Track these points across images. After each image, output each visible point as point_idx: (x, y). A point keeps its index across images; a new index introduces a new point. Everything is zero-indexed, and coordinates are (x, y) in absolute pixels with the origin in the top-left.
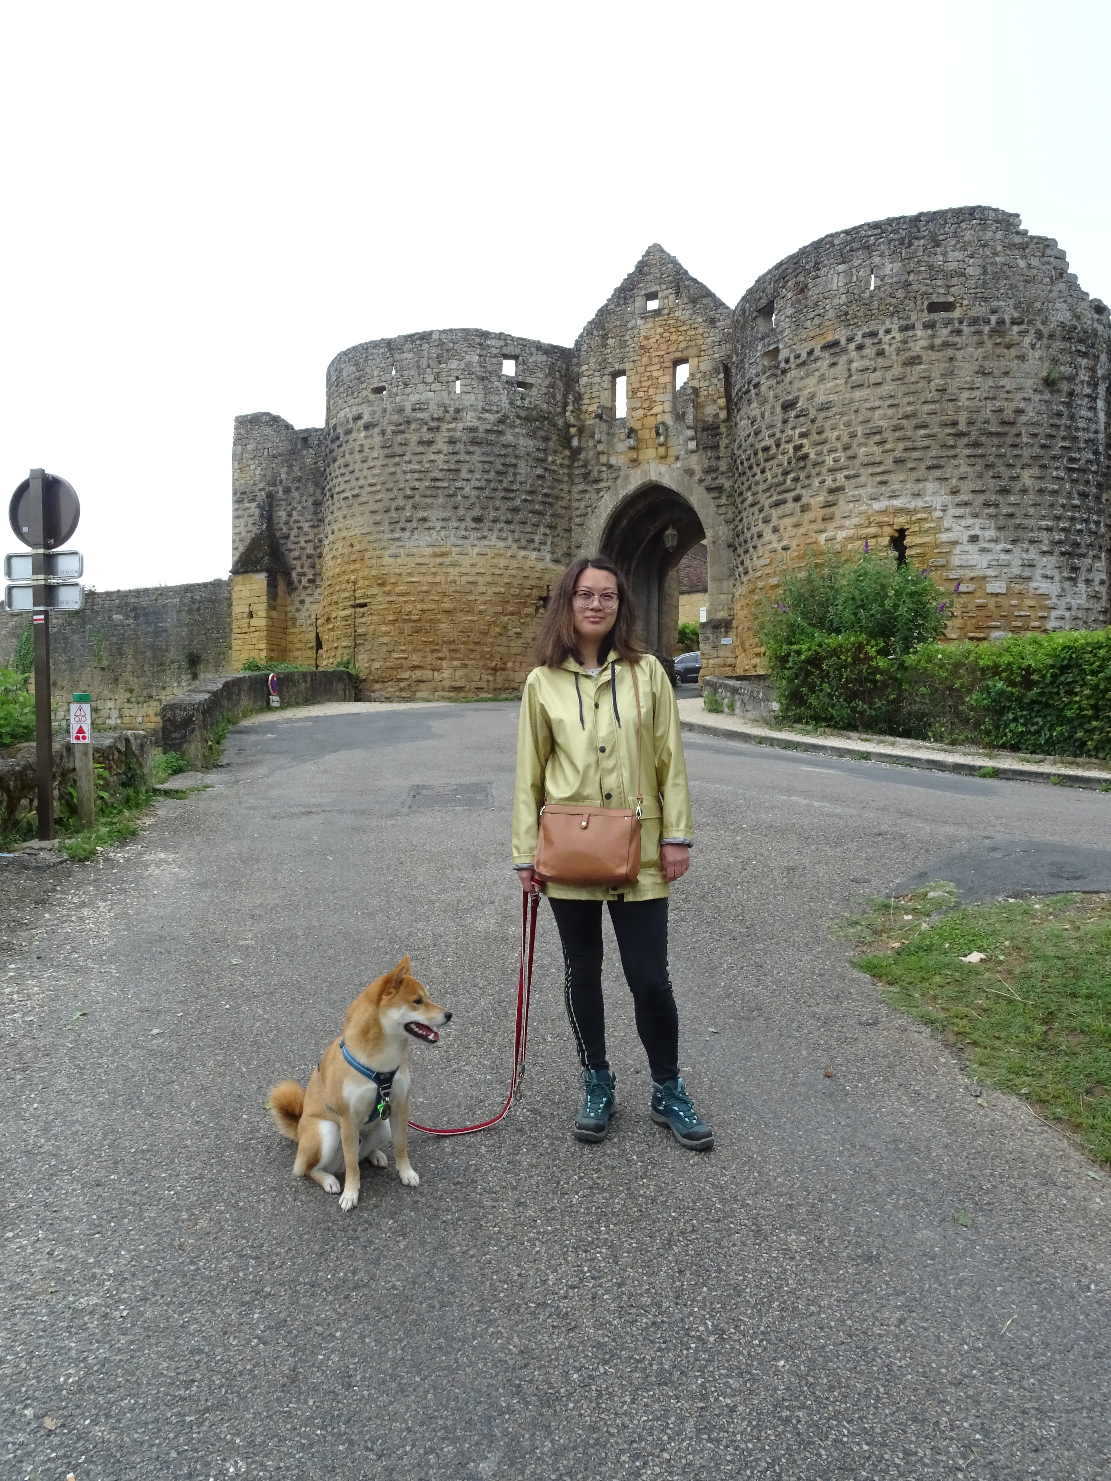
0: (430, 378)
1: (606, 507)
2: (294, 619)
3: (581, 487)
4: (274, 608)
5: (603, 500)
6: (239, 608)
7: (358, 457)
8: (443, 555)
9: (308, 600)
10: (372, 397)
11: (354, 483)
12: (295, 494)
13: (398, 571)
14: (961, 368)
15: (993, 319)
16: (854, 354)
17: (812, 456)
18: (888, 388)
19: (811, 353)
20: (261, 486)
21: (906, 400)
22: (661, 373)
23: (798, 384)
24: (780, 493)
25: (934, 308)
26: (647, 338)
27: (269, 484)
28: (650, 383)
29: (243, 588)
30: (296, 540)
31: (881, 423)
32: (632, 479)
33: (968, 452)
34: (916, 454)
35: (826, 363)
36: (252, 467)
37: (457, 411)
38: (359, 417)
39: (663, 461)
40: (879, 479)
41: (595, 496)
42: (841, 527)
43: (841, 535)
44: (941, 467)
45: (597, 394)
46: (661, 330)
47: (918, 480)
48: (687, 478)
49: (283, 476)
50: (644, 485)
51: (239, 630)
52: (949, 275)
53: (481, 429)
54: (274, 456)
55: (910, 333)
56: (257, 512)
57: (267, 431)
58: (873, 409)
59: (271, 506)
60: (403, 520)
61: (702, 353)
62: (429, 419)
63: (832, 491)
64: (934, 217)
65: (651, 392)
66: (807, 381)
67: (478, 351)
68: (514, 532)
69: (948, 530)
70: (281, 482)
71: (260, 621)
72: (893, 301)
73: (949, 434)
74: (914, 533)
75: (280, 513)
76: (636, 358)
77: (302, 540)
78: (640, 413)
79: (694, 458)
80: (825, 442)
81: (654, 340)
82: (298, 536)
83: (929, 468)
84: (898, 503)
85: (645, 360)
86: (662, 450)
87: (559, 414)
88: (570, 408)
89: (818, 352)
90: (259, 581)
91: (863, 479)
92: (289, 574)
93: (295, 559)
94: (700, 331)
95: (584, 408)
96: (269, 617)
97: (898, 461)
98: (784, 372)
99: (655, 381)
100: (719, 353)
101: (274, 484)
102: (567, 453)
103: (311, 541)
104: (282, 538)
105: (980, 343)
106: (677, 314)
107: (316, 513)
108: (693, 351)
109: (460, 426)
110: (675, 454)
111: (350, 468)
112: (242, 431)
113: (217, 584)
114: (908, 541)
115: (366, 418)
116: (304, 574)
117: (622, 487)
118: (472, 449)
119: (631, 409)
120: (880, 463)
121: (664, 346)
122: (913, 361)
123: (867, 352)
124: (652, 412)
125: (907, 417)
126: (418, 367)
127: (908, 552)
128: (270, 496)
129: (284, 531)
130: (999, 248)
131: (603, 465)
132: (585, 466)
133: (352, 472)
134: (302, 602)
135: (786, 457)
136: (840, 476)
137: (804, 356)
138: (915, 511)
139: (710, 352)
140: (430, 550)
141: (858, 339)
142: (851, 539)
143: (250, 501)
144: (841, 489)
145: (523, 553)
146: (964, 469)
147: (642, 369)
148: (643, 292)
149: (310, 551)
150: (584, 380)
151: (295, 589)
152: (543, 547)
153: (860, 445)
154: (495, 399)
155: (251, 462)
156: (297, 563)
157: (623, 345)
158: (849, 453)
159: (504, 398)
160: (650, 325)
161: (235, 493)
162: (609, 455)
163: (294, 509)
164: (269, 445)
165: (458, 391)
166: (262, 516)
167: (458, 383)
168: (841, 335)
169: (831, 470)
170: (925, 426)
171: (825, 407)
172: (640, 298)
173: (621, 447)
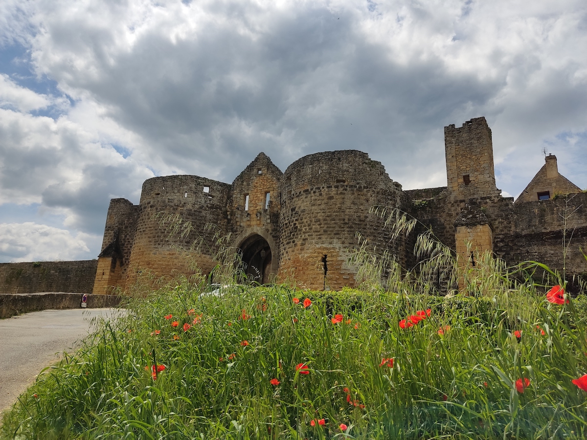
0: (176, 191)
1: (238, 241)
2: (121, 276)
4: (113, 272)
5: (237, 238)
6: (99, 271)
7: (147, 217)
8: (173, 254)
9: (128, 269)
10: (155, 196)
11: (144, 226)
12: (129, 229)
13: (155, 260)
14: (346, 201)
15: (358, 186)
16: (313, 194)
17: (299, 227)
18: (323, 206)
19: (300, 193)
20: (117, 225)
21: (328, 211)
22: (260, 195)
23: (296, 203)
24: (289, 240)
25: (338, 181)
26: (257, 183)
27: (120, 225)
28: (256, 198)
29: (102, 263)
30: (126, 246)
31: (320, 218)
32: (248, 232)
33: (348, 229)
34: (331, 229)
35: (304, 196)
36: (114, 218)
37: (185, 203)
38: (149, 203)
39: (259, 226)
40: (318, 237)
41: (234, 237)
42: (306, 253)
43: (306, 255)
44: (339, 234)
45: (239, 201)
46: (261, 181)
47: (331, 238)
48: (266, 232)
49: (125, 222)
50: (252, 234)
51: (98, 280)
52: (343, 171)
53: (193, 210)
54: (123, 214)
55: (330, 189)
56: (113, 235)
57: (122, 205)
58: (318, 213)
59: (119, 233)
60: (160, 241)
61: (274, 190)
62: (174, 205)
63: (304, 240)
64: (339, 152)
65: (257, 201)
66: (298, 202)
67: (195, 183)
69: (340, 256)
70: (124, 224)
71: (106, 277)
72: (326, 178)
73: (342, 223)
74: (329, 257)
75: (122, 236)
76: (253, 190)
78: (252, 208)
79: (269, 225)
80: (303, 223)
81: (259, 184)
83: (335, 234)
84: (324, 245)
85: (255, 191)
86: (258, 222)
87: (223, 207)
88: (228, 205)
89: (302, 193)
90: (109, 260)
91: (314, 236)
92: (122, 259)
93: (125, 253)
94: (274, 182)
95: (234, 205)
96: (110, 275)
97: (325, 231)
98: (293, 198)
99: (258, 198)
100: (280, 190)
101: (122, 225)
102: (226, 220)
104: (121, 245)
105: (353, 194)
106: (267, 176)
108: (272, 189)
109: (185, 208)
110: (263, 223)
111: (144, 221)
112: (113, 205)
113: (94, 261)
114: (327, 259)
115: (152, 203)
116: (127, 259)
117: (244, 234)
118: (188, 217)
119: (249, 207)
120: (319, 231)
121: (262, 186)
122: (331, 198)
123: (317, 194)
124: (256, 208)
125: (328, 216)
126: (172, 187)
127: (327, 263)
128: (119, 229)
129: (123, 242)
130: (361, 164)
131: (238, 226)
132: (232, 226)
133: (144, 222)
134: (125, 270)
135: (291, 227)
136: (306, 235)
137: (298, 193)
138: (330, 249)
139: (277, 189)
140: (168, 252)
141: (314, 189)
142: (309, 257)
143: (111, 230)
144: (307, 239)
145: (204, 255)
146: (346, 235)
147: (254, 194)
148: (257, 168)
150: (234, 196)
151: (123, 265)
153: (313, 225)
154: (199, 200)
155: (114, 216)
157: (248, 185)
158: (310, 227)
159: (203, 200)
160: (258, 179)
161: (106, 227)
162: (240, 222)
163: (128, 234)
164: (122, 210)
165: (186, 196)
166: (115, 236)
167: (186, 193)
168: (309, 188)
169: (304, 233)
170: (334, 220)
171: (303, 211)
172: (256, 170)
173: (245, 220)
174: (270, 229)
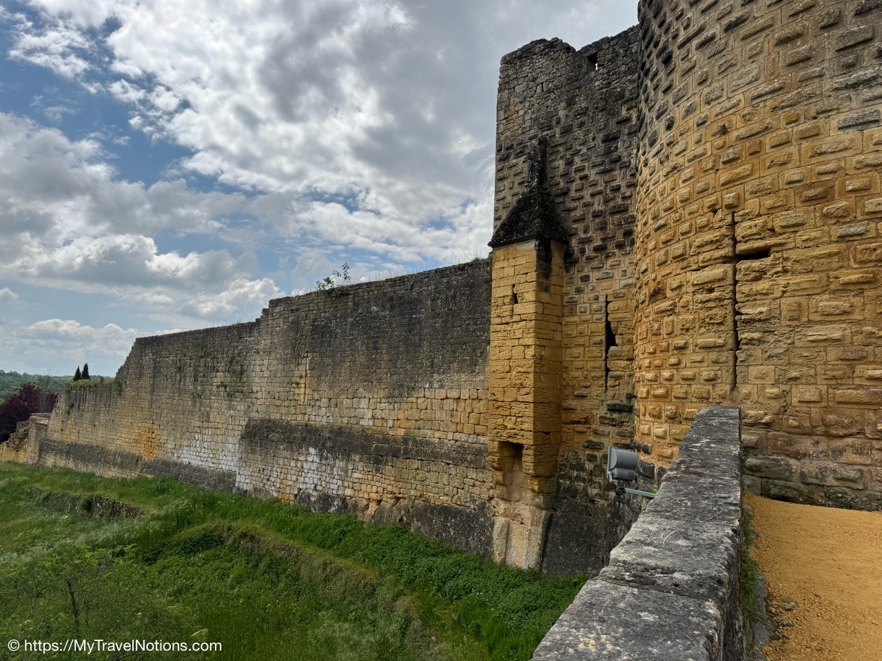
2: (573, 303)
4: (547, 289)
6: (500, 291)
9: (594, 276)
12: (579, 133)
20: (532, 133)
27: (542, 129)
29: (505, 264)
30: (578, 195)
36: (521, 113)
49: (561, 113)
51: (498, 320)
54: (550, 91)
56: (526, 167)
57: (541, 62)
59: (544, 156)
70: (558, 122)
71: (527, 308)
75: (557, 163)
77: (587, 193)
82: (581, 190)
90: (527, 252)
92: (566, 243)
93: (575, 221)
96: (538, 301)
101: (550, 128)
103: (600, 193)
104: (558, 196)
107: (608, 152)
112: (510, 72)
113: (476, 264)
116: (589, 240)
128: (543, 142)
129: (562, 185)
134: (586, 279)
143: (517, 156)
149: (598, 206)
151: (576, 262)
155: (520, 106)
156: (579, 226)
161: (499, 151)
163: (577, 153)
164: (543, 79)
166: (532, 169)
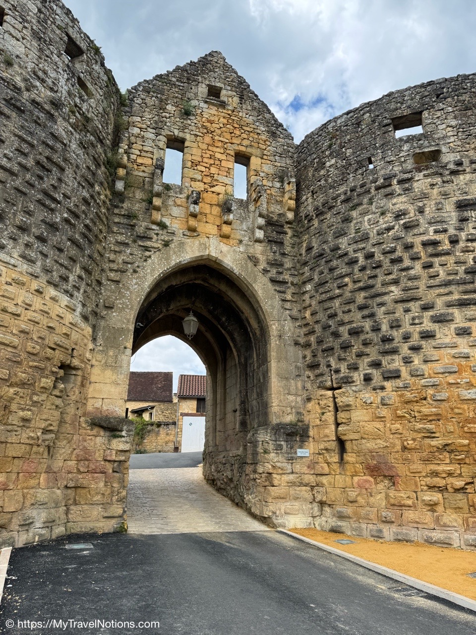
1: (153, 270)
3: (120, 238)
5: (150, 261)
22: (223, 157)
26: (209, 122)
28: (212, 162)
32: (188, 249)
39: (225, 240)
41: (138, 253)
45: (150, 149)
46: (225, 121)
48: (250, 264)
50: (201, 258)
53: (26, 96)
61: (265, 157)
68: (46, 256)
76: (199, 134)
79: (259, 248)
81: (217, 126)
85: (208, 139)
86: (227, 229)
94: (263, 137)
98: (455, 173)
99: (217, 162)
100: (281, 163)
106: (241, 114)
110: (239, 237)
117: (175, 253)
119: (186, 180)
121: (228, 136)
124: (213, 189)
131: (154, 223)
132: (129, 216)
148: (207, 83)
152: (76, 293)
157: (183, 116)
160: (212, 112)
172: (204, 86)
173: (176, 211)
174: (262, 258)
